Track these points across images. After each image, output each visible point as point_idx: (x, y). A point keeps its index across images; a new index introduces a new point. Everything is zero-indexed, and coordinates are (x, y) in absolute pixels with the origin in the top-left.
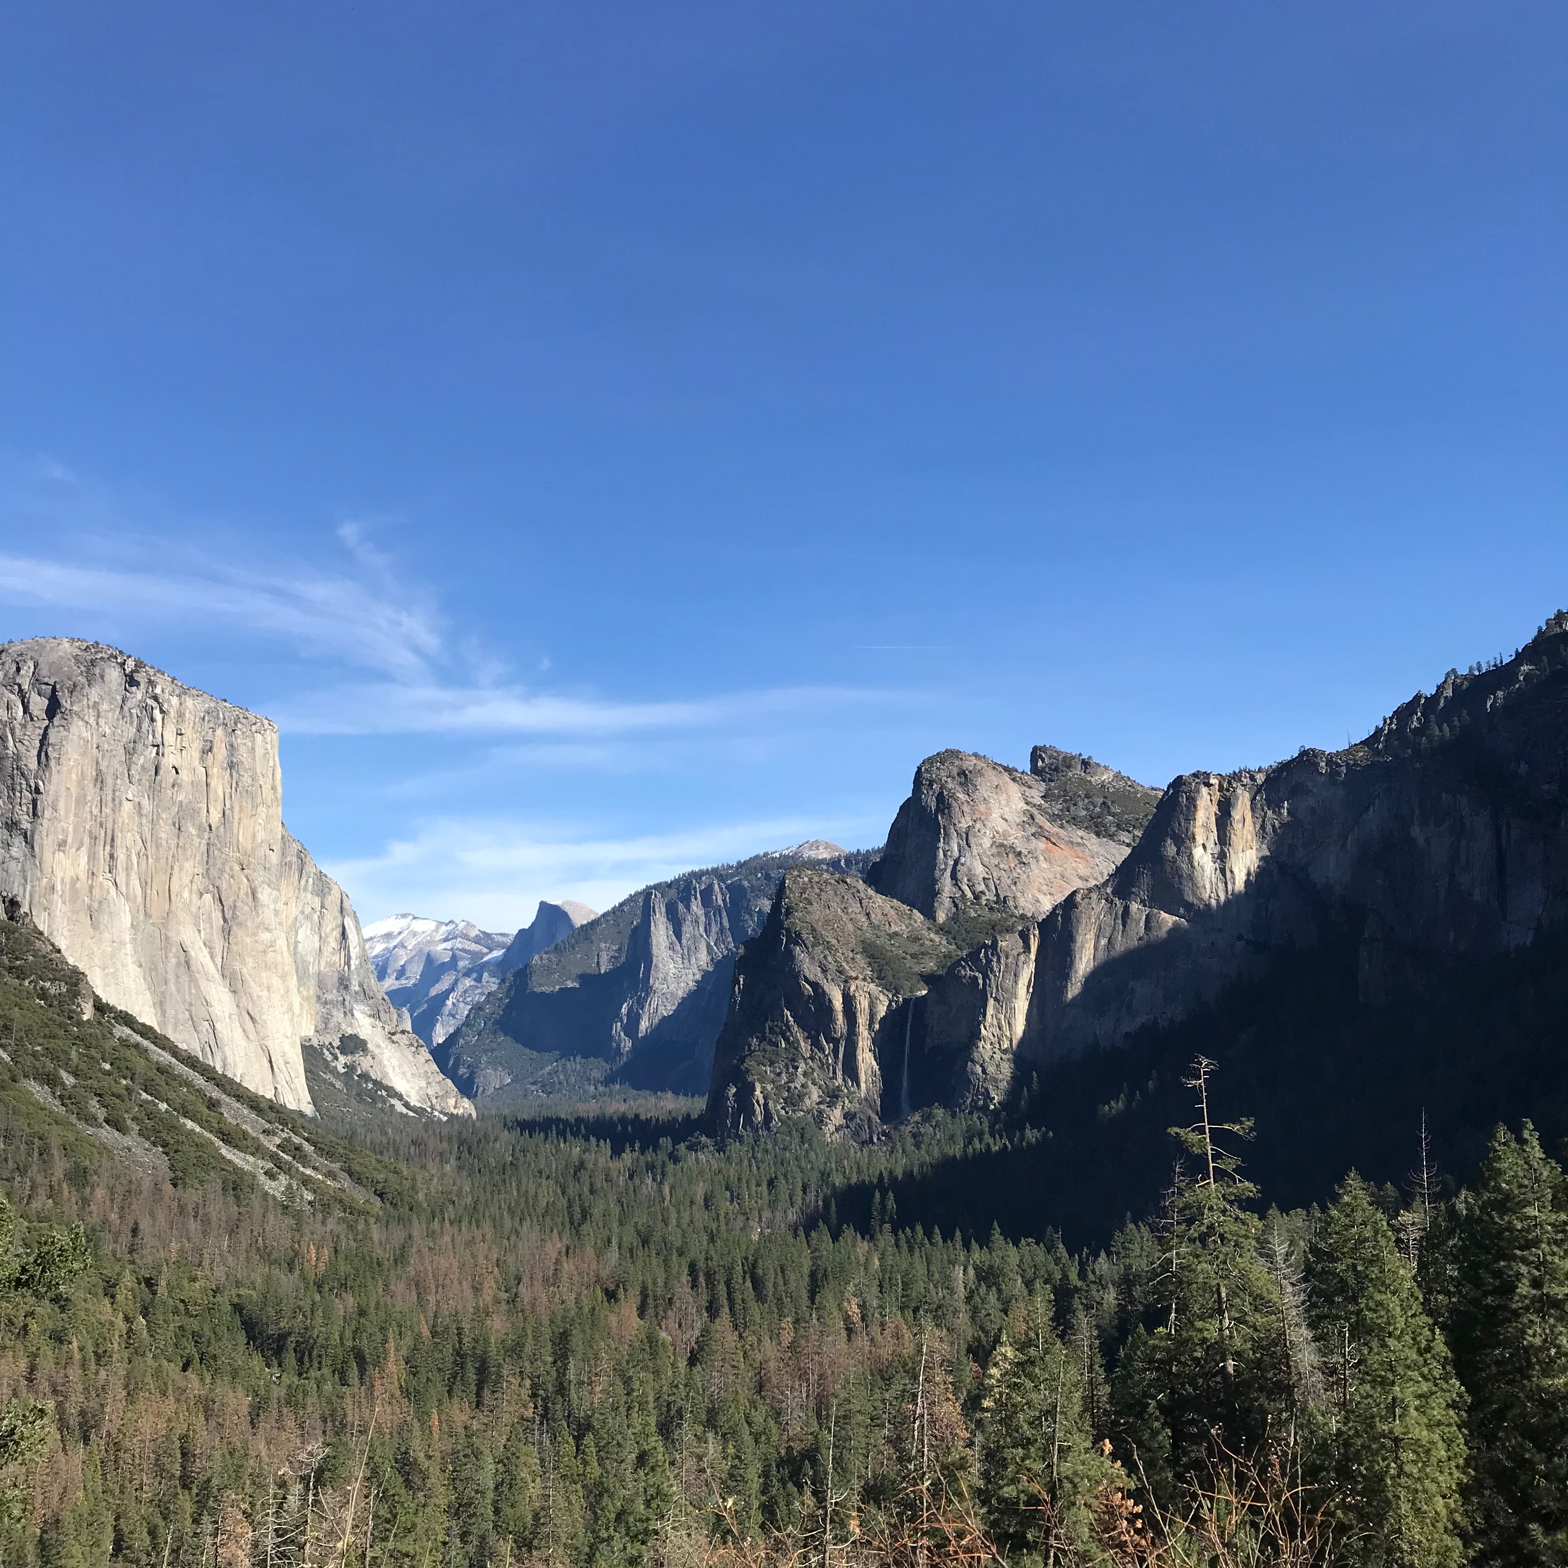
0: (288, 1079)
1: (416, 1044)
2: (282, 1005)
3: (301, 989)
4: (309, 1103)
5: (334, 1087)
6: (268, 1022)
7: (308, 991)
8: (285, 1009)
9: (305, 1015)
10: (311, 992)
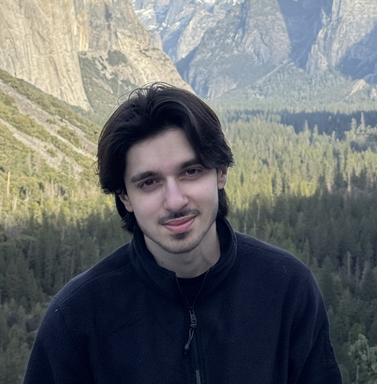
0: (70, 83)
1: (163, 58)
2: (64, 28)
3: (78, 16)
4: (86, 101)
5: (104, 90)
6: (54, 41)
7: (83, 17)
8: (66, 31)
9: (81, 36)
10: (86, 18)
